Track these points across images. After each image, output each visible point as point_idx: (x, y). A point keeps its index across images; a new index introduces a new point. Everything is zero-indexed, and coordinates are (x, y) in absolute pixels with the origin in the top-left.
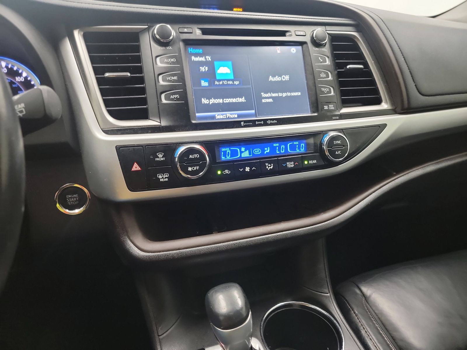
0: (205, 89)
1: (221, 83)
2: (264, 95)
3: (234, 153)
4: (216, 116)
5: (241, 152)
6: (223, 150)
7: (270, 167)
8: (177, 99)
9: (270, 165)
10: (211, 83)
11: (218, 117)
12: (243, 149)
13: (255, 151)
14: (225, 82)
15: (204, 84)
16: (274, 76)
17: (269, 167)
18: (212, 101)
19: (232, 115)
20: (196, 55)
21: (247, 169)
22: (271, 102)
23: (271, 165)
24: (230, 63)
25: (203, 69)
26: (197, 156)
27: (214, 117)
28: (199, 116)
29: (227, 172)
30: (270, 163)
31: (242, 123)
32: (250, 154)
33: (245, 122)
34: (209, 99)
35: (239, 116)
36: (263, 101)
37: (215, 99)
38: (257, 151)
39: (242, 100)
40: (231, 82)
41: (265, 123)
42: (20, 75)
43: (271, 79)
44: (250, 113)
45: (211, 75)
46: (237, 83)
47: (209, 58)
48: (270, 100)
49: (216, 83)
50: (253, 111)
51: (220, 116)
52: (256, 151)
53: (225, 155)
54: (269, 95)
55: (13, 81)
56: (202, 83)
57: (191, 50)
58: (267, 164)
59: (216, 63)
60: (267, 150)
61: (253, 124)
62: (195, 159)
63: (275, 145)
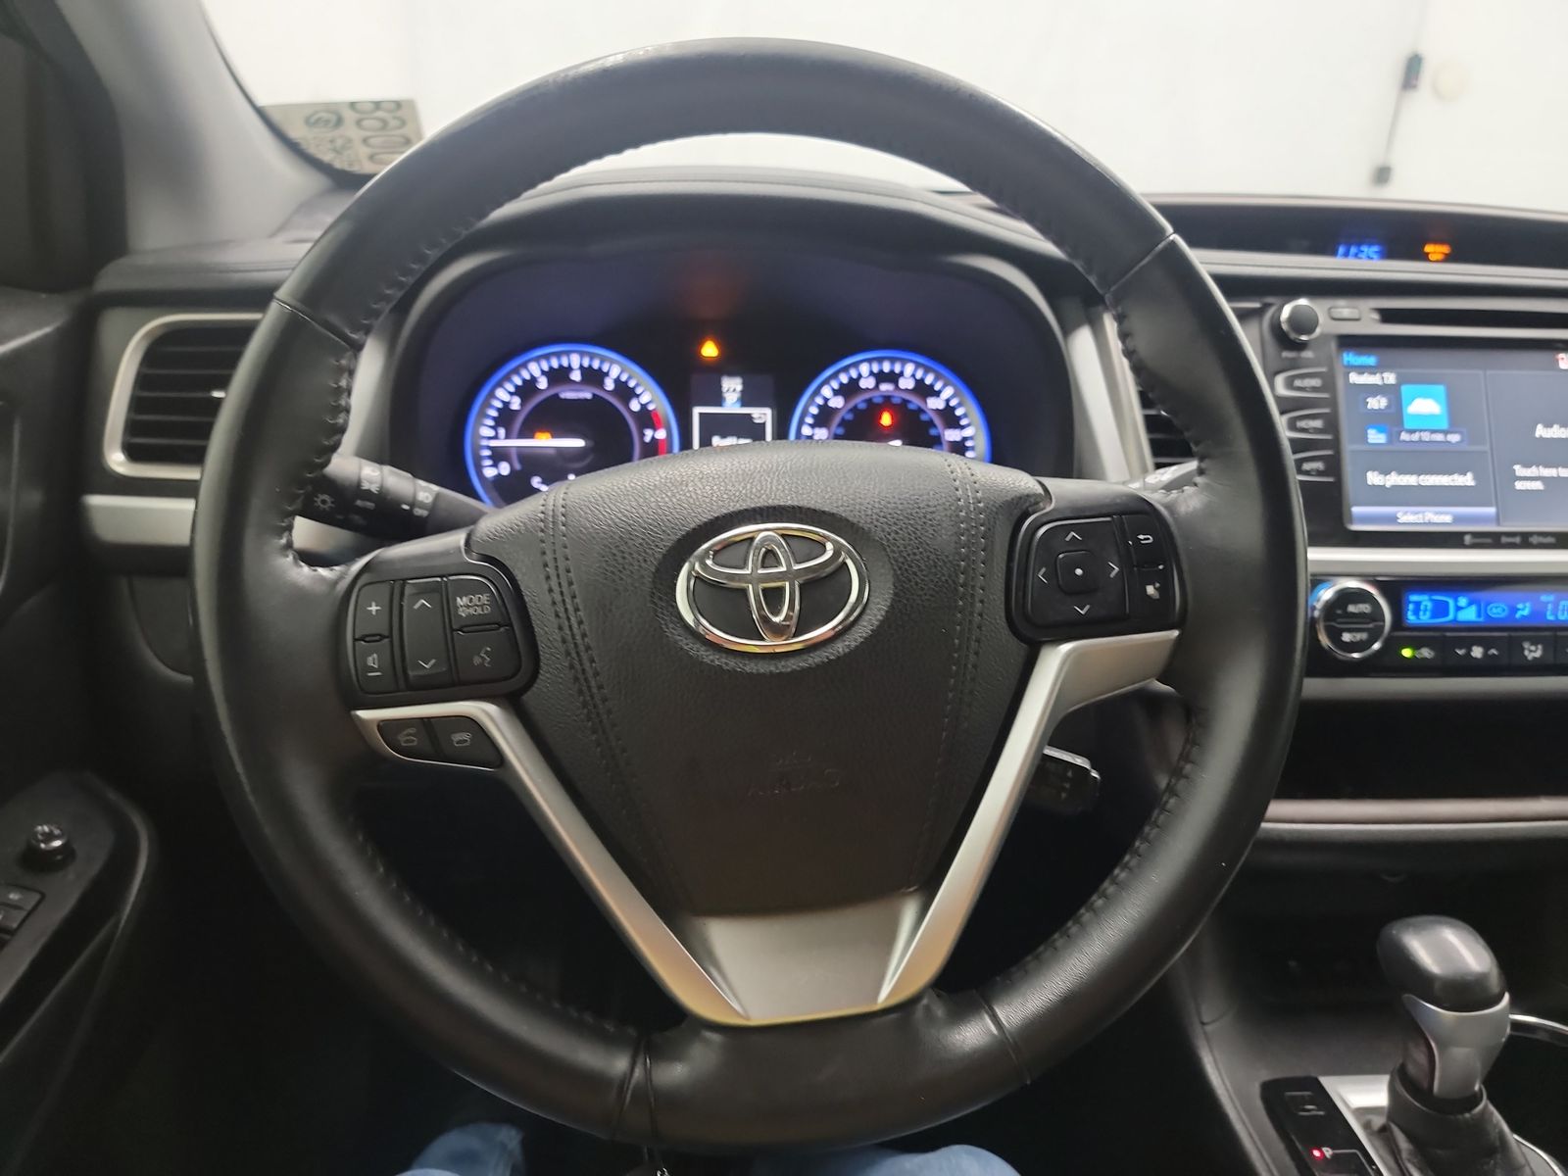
0: (1376, 450)
1: (1415, 437)
2: (1519, 470)
3: (1440, 609)
4: (1399, 515)
5: (1459, 609)
6: (1414, 598)
7: (1533, 652)
8: (1319, 473)
9: (1533, 648)
10: (1393, 437)
11: (1403, 519)
12: (1463, 601)
13: (1491, 609)
14: (1426, 436)
15: (1375, 437)
16: (1548, 425)
17: (1531, 651)
18: (1394, 479)
19: (1438, 518)
20: (1362, 369)
21: (1477, 652)
22: (1538, 491)
23: (1537, 649)
24: (1440, 389)
25: (1377, 403)
26: (1365, 608)
27: (1393, 519)
28: (1362, 515)
29: (1426, 653)
30: (1535, 642)
31: (1468, 539)
32: (1479, 615)
33: (1475, 535)
34: (1386, 472)
35: (1457, 519)
36: (1519, 485)
37: (1400, 473)
38: (1498, 611)
39: (1468, 480)
40: (1439, 437)
41: (1525, 541)
42: (937, 394)
43: (1541, 431)
44: (1483, 515)
45: (1393, 419)
46: (1454, 438)
47: (1390, 378)
48: (1538, 485)
49: (1404, 436)
50: (1492, 510)
51: (1409, 518)
52: (1494, 610)
53: (1416, 612)
54: (1533, 471)
55: (923, 406)
56: (1369, 436)
57: (1350, 358)
58: (1526, 645)
59: (1406, 389)
60: (1523, 609)
61: (1494, 541)
62: (1362, 615)
63: (1544, 598)
